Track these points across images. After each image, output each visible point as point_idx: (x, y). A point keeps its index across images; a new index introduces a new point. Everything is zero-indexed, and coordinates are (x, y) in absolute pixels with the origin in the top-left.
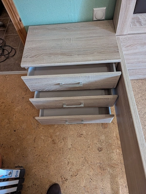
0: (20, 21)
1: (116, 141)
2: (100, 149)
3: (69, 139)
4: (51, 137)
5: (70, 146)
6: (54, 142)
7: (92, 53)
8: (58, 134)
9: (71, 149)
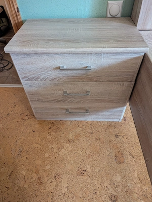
0: (18, 11)
1: (138, 185)
2: (113, 199)
3: (64, 176)
4: (37, 172)
5: (64, 190)
6: (40, 181)
7: (107, 41)
8: (48, 167)
9: (67, 195)
